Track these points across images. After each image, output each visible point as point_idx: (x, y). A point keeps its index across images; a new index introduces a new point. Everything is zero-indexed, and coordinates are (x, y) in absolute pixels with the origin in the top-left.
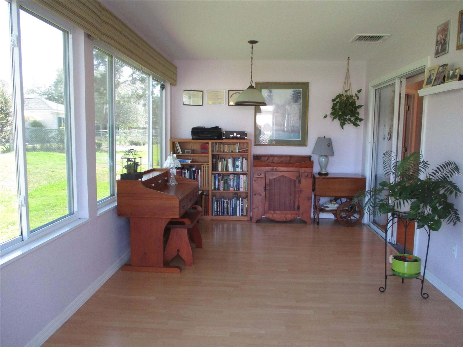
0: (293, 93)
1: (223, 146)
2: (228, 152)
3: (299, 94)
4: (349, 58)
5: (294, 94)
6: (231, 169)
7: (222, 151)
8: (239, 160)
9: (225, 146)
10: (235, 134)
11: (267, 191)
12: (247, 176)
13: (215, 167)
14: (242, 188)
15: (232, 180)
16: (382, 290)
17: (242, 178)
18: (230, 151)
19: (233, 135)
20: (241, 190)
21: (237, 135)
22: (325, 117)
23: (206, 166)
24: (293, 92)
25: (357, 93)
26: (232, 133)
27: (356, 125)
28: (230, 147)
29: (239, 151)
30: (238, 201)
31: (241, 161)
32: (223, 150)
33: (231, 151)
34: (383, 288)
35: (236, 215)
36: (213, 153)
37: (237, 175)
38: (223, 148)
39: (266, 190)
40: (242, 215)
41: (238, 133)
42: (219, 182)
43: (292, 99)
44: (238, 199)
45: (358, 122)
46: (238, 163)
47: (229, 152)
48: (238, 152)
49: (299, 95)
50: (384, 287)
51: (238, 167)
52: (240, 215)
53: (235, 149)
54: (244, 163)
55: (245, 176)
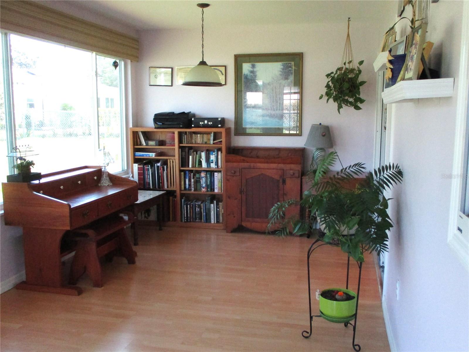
0: (282, 67)
1: (195, 137)
2: (201, 144)
3: (290, 69)
4: (349, 18)
5: (283, 69)
6: (204, 165)
7: (194, 143)
8: (214, 153)
9: (197, 136)
10: (206, 122)
11: (244, 194)
12: (222, 173)
13: (184, 162)
14: (217, 189)
15: (203, 179)
16: (305, 334)
17: (216, 177)
18: (203, 142)
19: (204, 122)
20: (216, 191)
21: (208, 122)
22: (321, 98)
23: (173, 162)
24: (283, 65)
25: (358, 65)
26: (203, 119)
27: (357, 108)
28: (203, 137)
29: (215, 142)
30: (212, 205)
31: (216, 154)
32: (195, 141)
33: (204, 143)
34: (308, 333)
35: (210, 222)
36: (181, 145)
37: (211, 173)
38: (195, 139)
39: (242, 193)
40: (218, 222)
41: (209, 119)
42: (190, 181)
43: (281, 75)
44: (212, 202)
45: (359, 105)
46: (213, 157)
47: (203, 144)
48: (212, 143)
49: (290, 70)
50: (309, 331)
51: (213, 162)
52: (215, 222)
53: (209, 140)
54: (219, 157)
55: (220, 174)
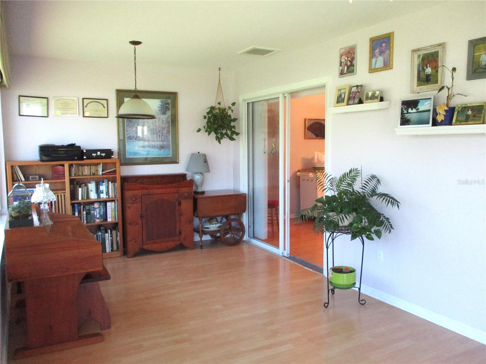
0: (160, 103)
1: (82, 169)
2: (89, 175)
3: (167, 105)
4: (220, 68)
5: (161, 106)
6: (93, 196)
7: (81, 175)
8: (104, 184)
9: (84, 168)
10: (99, 153)
11: (144, 219)
12: (116, 202)
13: (74, 195)
14: (111, 218)
15: (97, 210)
17: (109, 206)
18: (90, 173)
19: (97, 153)
20: (109, 220)
21: (101, 153)
22: (199, 130)
23: (61, 196)
24: (161, 102)
25: (231, 106)
26: (95, 151)
27: (232, 139)
28: (90, 169)
29: (103, 173)
30: (107, 235)
31: (107, 185)
32: (82, 173)
33: (92, 174)
35: (105, 251)
36: (71, 178)
37: (104, 203)
38: (82, 170)
39: (143, 218)
40: (112, 250)
41: (102, 151)
42: (80, 213)
43: (160, 110)
44: (107, 232)
45: (234, 136)
46: (103, 188)
47: (90, 175)
48: (101, 173)
49: (167, 107)
51: (103, 193)
52: (110, 251)
53: (97, 171)
54: (110, 187)
55: (113, 203)
